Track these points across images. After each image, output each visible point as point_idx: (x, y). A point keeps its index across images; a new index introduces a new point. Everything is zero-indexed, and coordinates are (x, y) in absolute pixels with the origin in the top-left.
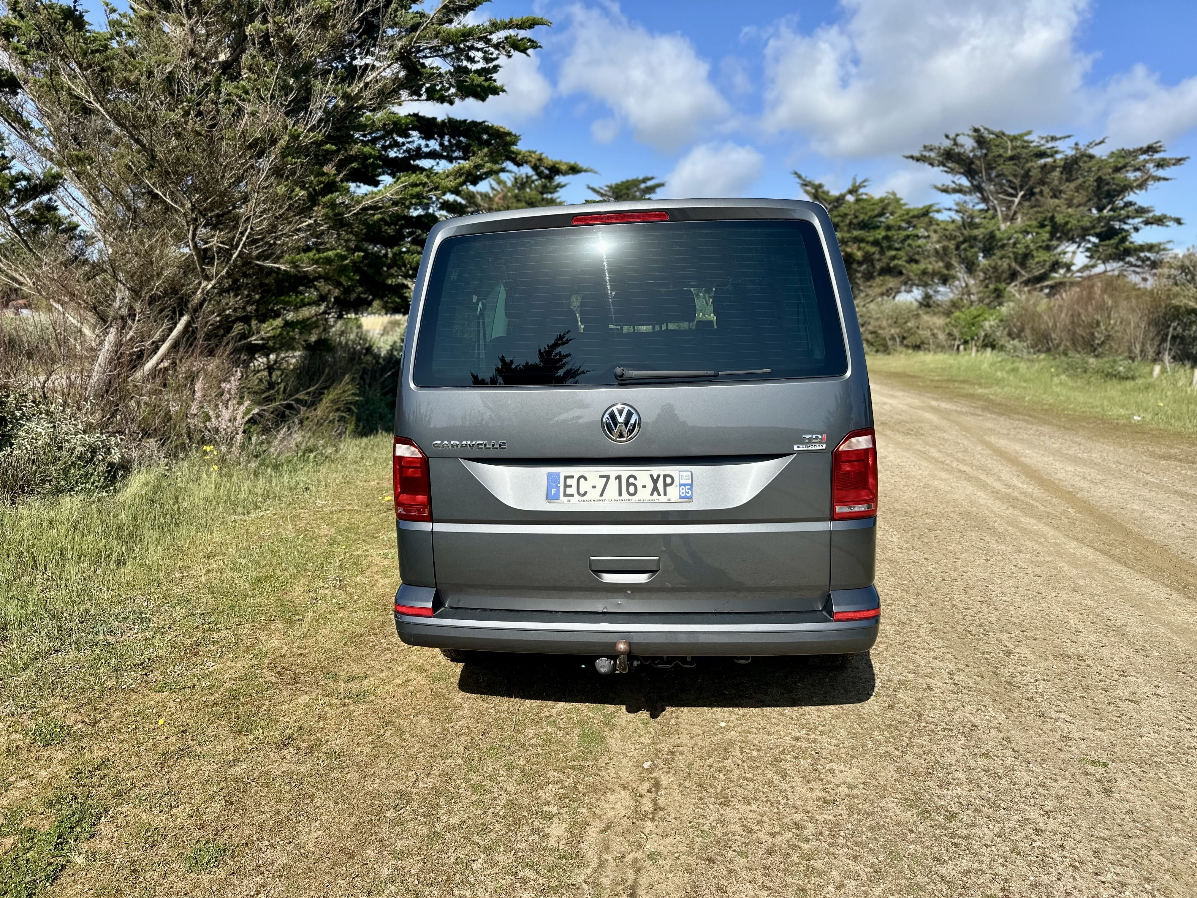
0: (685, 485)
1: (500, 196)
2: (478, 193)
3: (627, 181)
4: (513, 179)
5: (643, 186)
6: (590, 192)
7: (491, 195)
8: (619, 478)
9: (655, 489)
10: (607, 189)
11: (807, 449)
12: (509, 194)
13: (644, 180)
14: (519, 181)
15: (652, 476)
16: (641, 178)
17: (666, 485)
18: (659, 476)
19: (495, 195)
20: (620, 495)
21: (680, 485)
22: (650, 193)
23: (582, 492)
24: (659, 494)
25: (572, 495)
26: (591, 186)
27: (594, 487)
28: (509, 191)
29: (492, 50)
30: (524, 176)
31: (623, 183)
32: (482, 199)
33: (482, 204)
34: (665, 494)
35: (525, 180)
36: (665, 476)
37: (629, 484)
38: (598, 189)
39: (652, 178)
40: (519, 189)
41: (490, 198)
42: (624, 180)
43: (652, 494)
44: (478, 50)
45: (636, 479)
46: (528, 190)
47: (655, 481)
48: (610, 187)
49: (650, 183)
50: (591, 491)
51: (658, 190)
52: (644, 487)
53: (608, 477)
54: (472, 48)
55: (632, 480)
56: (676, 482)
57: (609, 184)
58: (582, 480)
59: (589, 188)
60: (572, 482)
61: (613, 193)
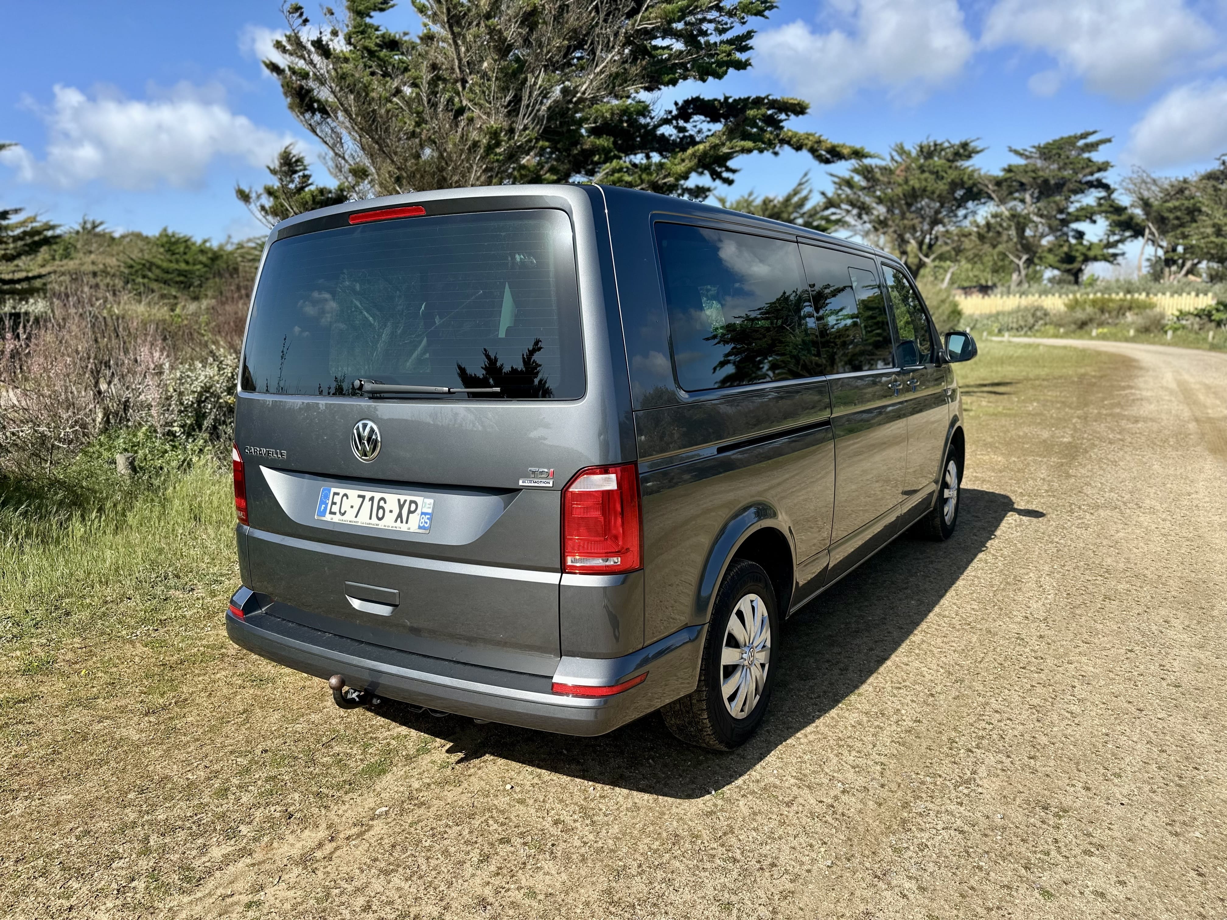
0: (425, 514)
1: (903, 167)
2: (876, 166)
3: (1062, 139)
4: (918, 149)
5: (1081, 143)
6: (1012, 154)
7: (892, 168)
8: (372, 499)
9: (400, 515)
10: (1034, 150)
11: (532, 484)
12: (913, 165)
13: (1084, 136)
14: (925, 150)
15: (399, 500)
16: (1079, 133)
17: (410, 512)
18: (405, 501)
19: (897, 168)
20: (370, 518)
21: (422, 513)
22: (1090, 152)
23: (343, 511)
24: (402, 522)
25: (335, 513)
26: (1014, 148)
27: (352, 507)
28: (913, 162)
29: (725, 19)
30: (932, 144)
31: (1055, 141)
32: (882, 174)
33: (881, 178)
34: (407, 523)
35: (932, 148)
36: (411, 502)
37: (379, 507)
38: (1022, 152)
39: (1094, 132)
40: (926, 158)
41: (891, 170)
42: (1057, 137)
43: (396, 521)
44: (710, 21)
45: (385, 503)
46: (936, 159)
47: (401, 507)
48: (1039, 148)
49: (1091, 139)
50: (349, 510)
51: (1101, 147)
52: (391, 511)
53: (363, 497)
54: (704, 20)
55: (382, 503)
56: (419, 511)
57: (1036, 144)
58: (345, 498)
59: (1011, 150)
60: (337, 499)
61: (1041, 153)
